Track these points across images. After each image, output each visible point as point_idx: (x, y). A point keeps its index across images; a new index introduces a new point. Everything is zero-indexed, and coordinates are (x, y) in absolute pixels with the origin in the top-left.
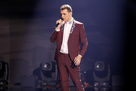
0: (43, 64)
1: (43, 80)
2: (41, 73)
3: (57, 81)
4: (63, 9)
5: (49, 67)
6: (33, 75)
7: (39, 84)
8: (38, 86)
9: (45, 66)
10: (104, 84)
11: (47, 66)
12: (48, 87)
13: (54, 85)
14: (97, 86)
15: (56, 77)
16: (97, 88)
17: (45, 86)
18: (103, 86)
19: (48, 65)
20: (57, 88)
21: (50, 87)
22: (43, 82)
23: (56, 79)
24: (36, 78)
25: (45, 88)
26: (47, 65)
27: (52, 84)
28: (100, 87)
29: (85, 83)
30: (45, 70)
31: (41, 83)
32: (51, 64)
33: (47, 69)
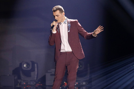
0: (23, 63)
1: (22, 79)
2: (21, 72)
3: (37, 81)
4: (55, 11)
5: (28, 66)
6: (13, 74)
7: (18, 84)
8: (17, 85)
9: (24, 66)
10: (84, 83)
11: (27, 66)
12: (27, 86)
13: (34, 84)
14: (77, 85)
15: (36, 77)
16: (77, 87)
17: (25, 85)
18: (83, 86)
19: (28, 64)
20: (36, 88)
21: (30, 86)
22: (22, 81)
23: (35, 79)
24: (16, 78)
25: (25, 88)
26: (26, 64)
27: (32, 83)
28: (79, 87)
29: (65, 82)
30: (24, 69)
31: (21, 82)
32: (31, 63)
33: (26, 68)
